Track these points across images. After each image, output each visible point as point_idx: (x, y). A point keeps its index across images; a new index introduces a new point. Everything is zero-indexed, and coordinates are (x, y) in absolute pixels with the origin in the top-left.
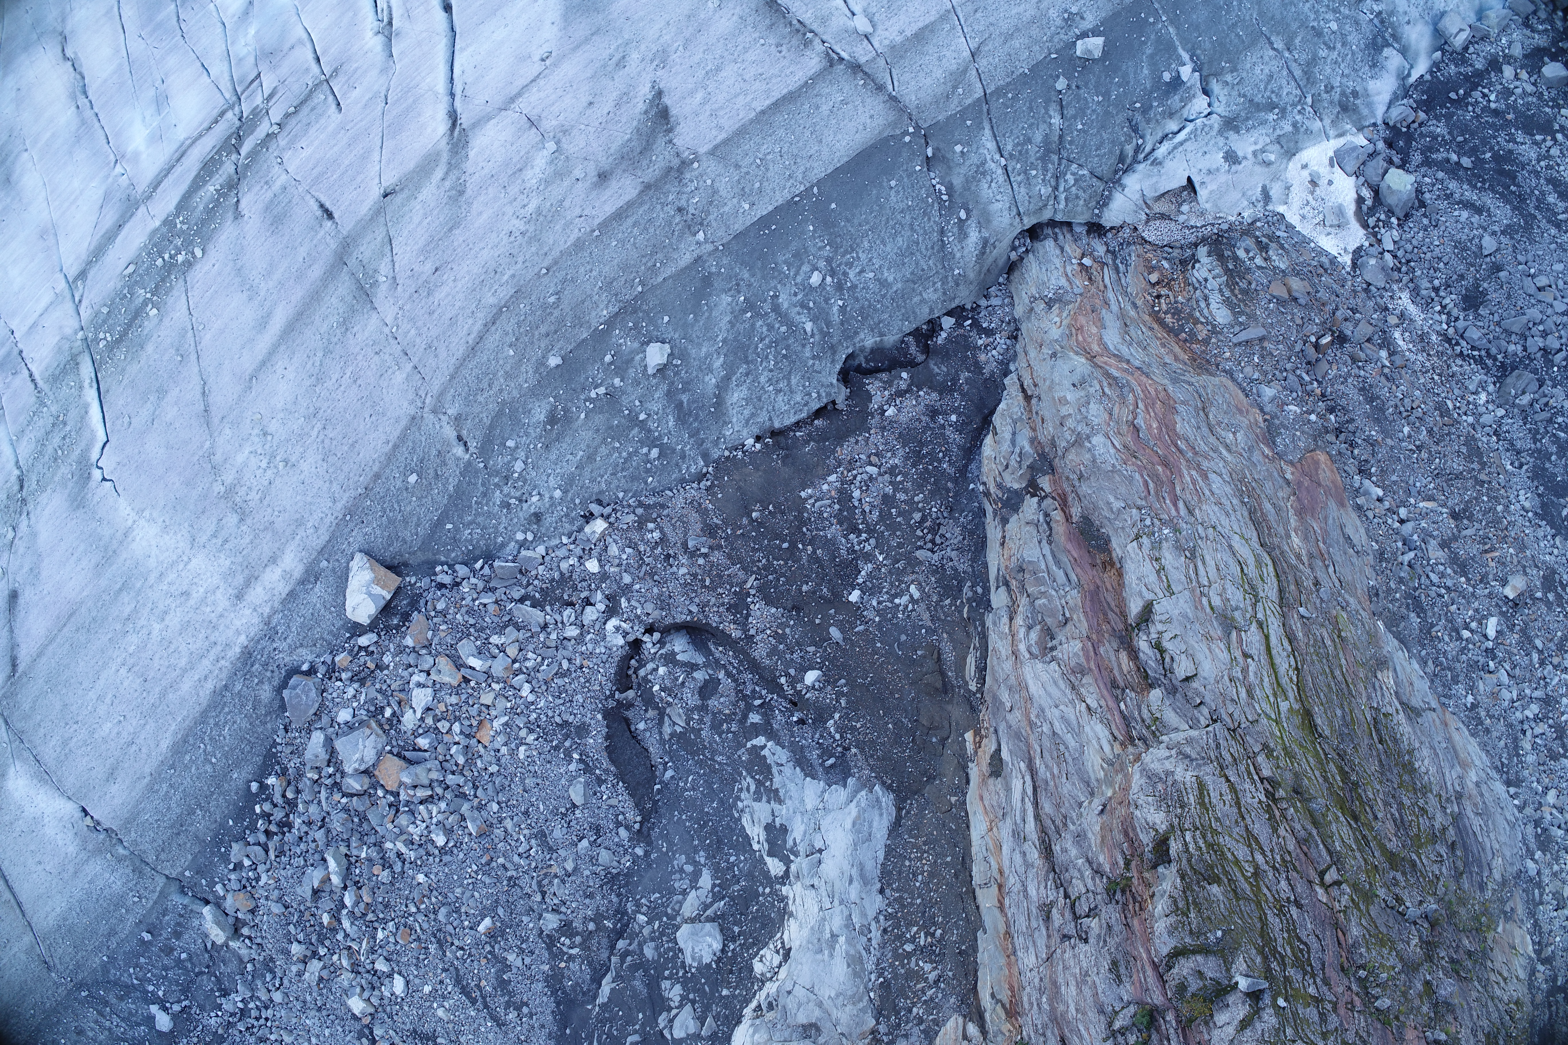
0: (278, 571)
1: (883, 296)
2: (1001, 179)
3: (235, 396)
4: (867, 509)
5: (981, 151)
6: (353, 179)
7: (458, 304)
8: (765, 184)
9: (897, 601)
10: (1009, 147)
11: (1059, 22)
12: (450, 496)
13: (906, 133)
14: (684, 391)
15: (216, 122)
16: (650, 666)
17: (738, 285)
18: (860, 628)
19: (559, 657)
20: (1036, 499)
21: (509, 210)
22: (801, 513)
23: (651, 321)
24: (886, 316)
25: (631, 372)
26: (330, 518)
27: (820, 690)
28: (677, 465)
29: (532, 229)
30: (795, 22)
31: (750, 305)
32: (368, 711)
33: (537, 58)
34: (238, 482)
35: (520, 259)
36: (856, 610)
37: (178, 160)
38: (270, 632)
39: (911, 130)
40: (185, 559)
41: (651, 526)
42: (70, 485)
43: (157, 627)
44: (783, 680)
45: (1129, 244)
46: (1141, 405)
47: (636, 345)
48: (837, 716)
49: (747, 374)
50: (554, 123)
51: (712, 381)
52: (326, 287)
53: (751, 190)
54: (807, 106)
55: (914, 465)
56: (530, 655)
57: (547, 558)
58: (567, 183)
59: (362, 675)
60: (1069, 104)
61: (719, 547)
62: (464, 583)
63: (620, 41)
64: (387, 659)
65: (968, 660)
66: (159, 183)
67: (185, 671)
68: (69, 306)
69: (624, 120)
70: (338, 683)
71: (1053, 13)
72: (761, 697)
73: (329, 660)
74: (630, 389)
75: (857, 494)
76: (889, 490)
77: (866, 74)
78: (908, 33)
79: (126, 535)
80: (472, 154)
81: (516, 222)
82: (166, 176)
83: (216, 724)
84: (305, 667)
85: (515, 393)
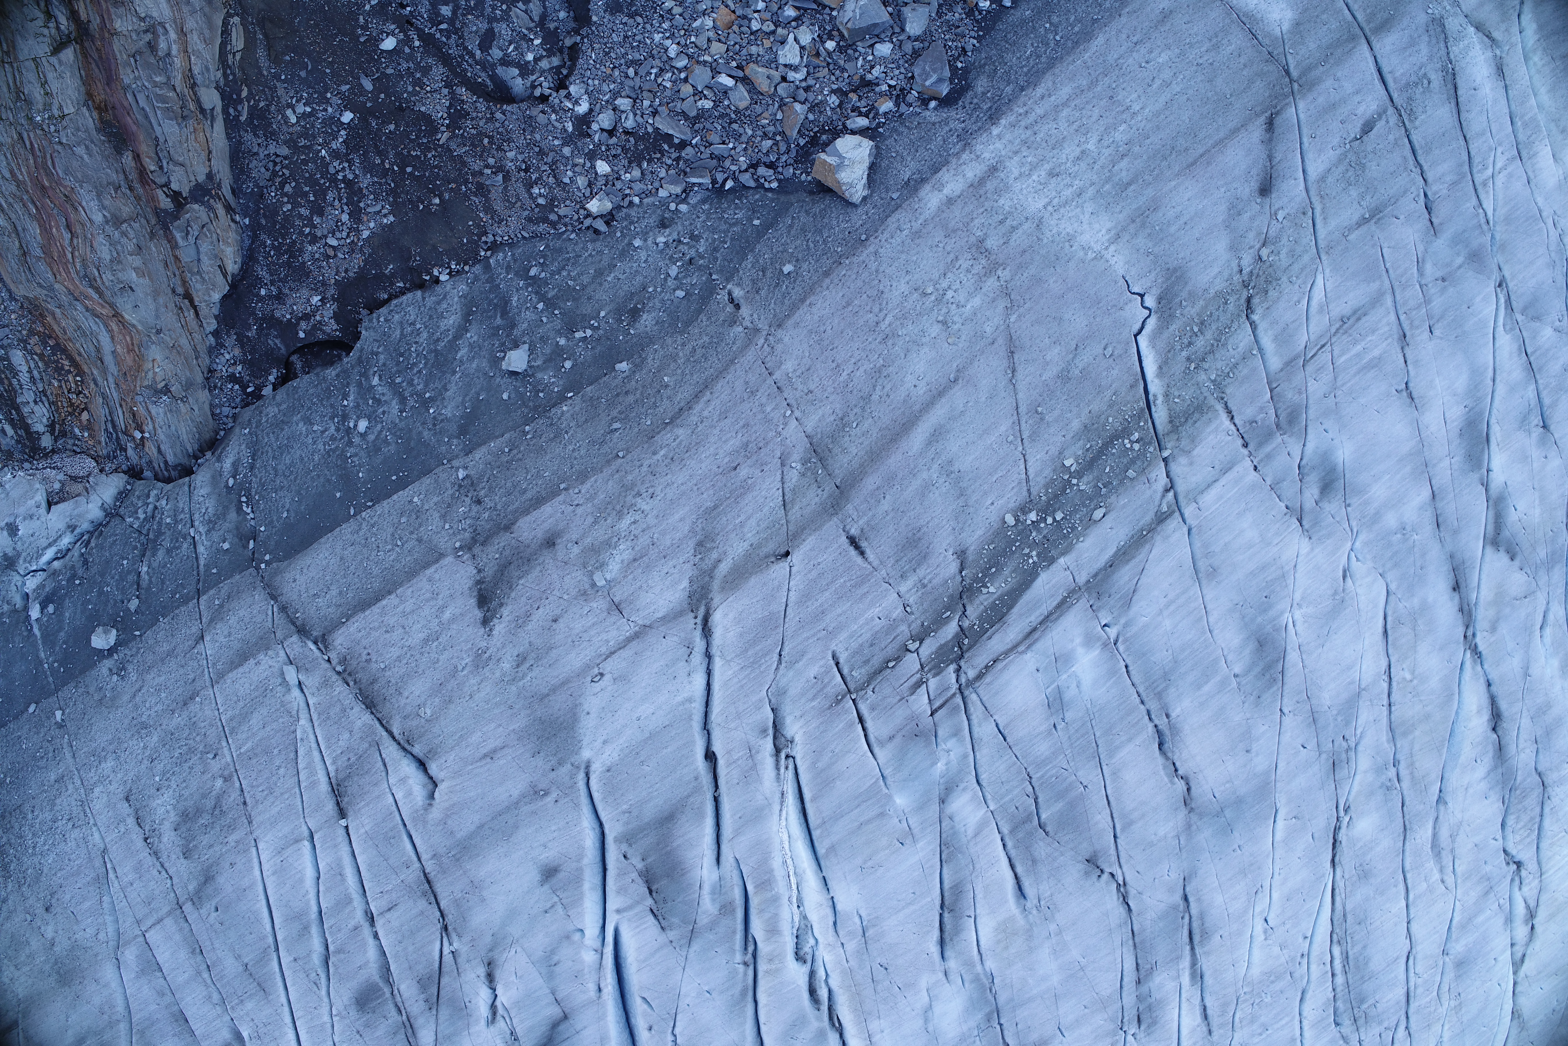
0: (947, 191)
1: (309, 409)
2: (196, 516)
3: (976, 364)
4: (337, 203)
5: (209, 543)
6: (821, 575)
7: (716, 431)
8: (396, 521)
9: (308, 109)
10: (185, 546)
11: (130, 668)
12: (752, 251)
13: (268, 563)
14: (498, 328)
15: (987, 667)
16: (544, 64)
17: (434, 425)
18: (345, 88)
19: (637, 79)
20: (174, 186)
21: (651, 520)
22: (395, 201)
23: (521, 396)
24: (311, 391)
25: (548, 350)
26: (883, 237)
27: (382, 32)
28: (515, 261)
29: (629, 498)
30: (351, 684)
31: (426, 404)
32: (856, 51)
33: (607, 677)
34: (981, 279)
35: (645, 469)
36: (349, 105)
37: (1034, 630)
38: (966, 139)
39: (263, 566)
40: (1050, 208)
41: (541, 201)
42: (1184, 294)
43: (1091, 146)
44: (417, 43)
45: (108, 457)
46: (69, 256)
47: (539, 375)
48: (367, 7)
49: (438, 340)
50: (594, 605)
51: (472, 335)
52: (861, 465)
53: (410, 516)
54: (350, 595)
55: (294, 242)
56: (668, 85)
57: (657, 184)
58: (588, 540)
59: (866, 90)
60: (132, 585)
61: (474, 174)
62: (744, 167)
63: (521, 684)
64: (834, 100)
65: (241, 45)
66: (1059, 606)
67: (1065, 104)
68: (1181, 487)
69: (524, 599)
70: (893, 83)
71: (133, 677)
72: (441, 31)
73: (903, 108)
74: (552, 334)
75: (345, 217)
76: (317, 220)
77: (294, 624)
78: (252, 661)
79: (1119, 235)
80: (685, 583)
81: (645, 507)
82: (1050, 614)
83: (1039, 57)
84: (933, 104)
85: (669, 341)
